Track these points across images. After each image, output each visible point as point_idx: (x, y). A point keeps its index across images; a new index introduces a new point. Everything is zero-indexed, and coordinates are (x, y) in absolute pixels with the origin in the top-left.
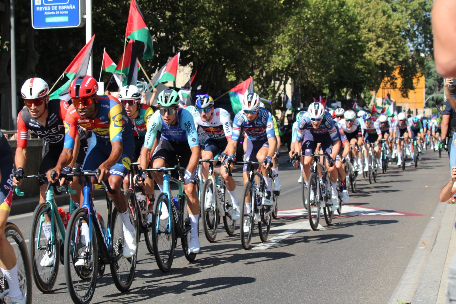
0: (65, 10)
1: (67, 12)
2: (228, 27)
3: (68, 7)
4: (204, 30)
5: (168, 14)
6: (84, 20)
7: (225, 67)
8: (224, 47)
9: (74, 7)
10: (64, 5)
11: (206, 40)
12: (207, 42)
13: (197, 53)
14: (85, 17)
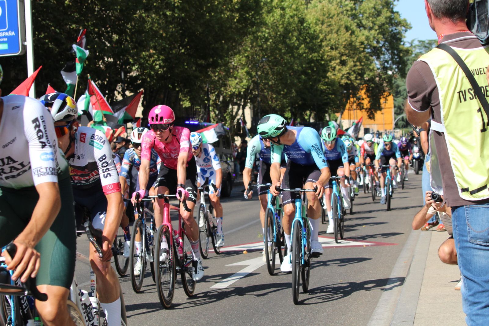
0: (4, 37)
1: (6, 39)
2: (180, 50)
3: (7, 34)
4: (154, 54)
5: (115, 37)
6: (24, 47)
7: (178, 93)
8: (176, 71)
9: (13, 33)
10: (2, 32)
11: (156, 65)
12: (157, 67)
13: (148, 80)
14: (26, 43)
